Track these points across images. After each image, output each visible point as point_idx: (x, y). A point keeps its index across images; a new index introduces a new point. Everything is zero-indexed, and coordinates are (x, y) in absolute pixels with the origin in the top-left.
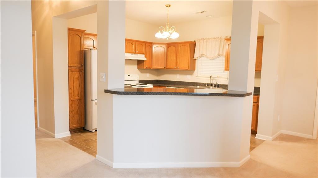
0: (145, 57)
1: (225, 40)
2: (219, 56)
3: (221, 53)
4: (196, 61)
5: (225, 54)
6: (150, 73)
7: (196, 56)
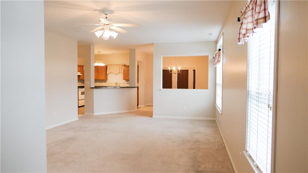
0: (81, 73)
1: (123, 67)
2: (119, 73)
3: (120, 71)
4: (108, 75)
5: (122, 72)
6: (81, 82)
7: (107, 73)
